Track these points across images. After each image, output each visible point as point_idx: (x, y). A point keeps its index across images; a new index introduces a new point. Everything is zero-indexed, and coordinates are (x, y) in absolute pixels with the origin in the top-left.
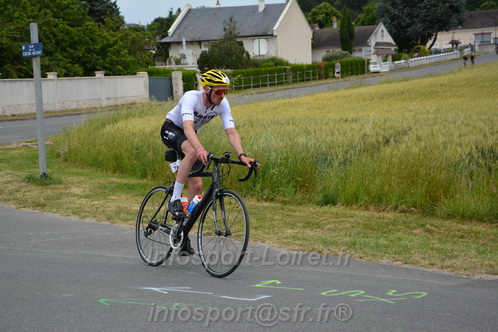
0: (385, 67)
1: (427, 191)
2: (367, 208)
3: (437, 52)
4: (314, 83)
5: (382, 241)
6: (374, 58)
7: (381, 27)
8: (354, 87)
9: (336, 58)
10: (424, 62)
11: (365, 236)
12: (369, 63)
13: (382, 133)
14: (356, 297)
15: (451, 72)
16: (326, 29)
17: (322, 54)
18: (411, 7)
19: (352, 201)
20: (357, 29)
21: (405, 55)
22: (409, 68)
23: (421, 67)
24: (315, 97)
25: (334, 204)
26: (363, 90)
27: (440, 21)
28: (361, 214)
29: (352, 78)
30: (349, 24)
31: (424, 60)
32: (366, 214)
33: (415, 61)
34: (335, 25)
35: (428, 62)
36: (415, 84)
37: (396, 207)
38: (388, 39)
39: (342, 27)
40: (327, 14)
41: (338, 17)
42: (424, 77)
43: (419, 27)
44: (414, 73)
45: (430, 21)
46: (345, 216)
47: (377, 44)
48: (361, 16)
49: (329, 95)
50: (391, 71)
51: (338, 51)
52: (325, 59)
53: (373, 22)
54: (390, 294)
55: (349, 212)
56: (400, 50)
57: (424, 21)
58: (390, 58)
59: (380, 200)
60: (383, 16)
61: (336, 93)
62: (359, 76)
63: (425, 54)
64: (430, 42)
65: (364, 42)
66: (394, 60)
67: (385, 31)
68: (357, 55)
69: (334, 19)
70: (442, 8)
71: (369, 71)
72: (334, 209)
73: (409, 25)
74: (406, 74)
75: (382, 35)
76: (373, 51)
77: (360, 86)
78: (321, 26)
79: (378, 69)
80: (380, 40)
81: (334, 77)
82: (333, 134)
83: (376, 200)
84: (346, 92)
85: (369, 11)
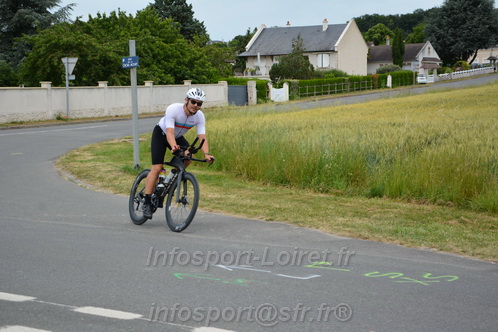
0: (430, 79)
1: (462, 187)
2: (409, 201)
3: (477, 66)
4: (368, 91)
5: (421, 230)
6: (421, 71)
7: (428, 45)
8: (402, 96)
9: (388, 71)
10: (465, 75)
11: (407, 225)
12: (416, 76)
13: (425, 136)
14: (395, 279)
15: (489, 84)
16: (381, 47)
17: (376, 67)
18: (455, 28)
19: (396, 194)
20: (408, 46)
21: (449, 69)
22: (451, 81)
23: (462, 79)
24: (368, 104)
25: (381, 196)
26: (410, 98)
27: (480, 40)
28: (403, 206)
29: (402, 88)
30: (401, 41)
31: (465, 73)
32: (408, 206)
33: (457, 74)
34: (388, 43)
35: (468, 75)
36: (457, 93)
37: (435, 200)
38: (435, 55)
39: (394, 44)
40: (382, 33)
41: (391, 36)
42: (465, 88)
43: (461, 45)
44: (455, 84)
45: (472, 40)
46: (389, 207)
47: (424, 59)
48: (411, 35)
49: (380, 102)
50: (436, 82)
51: (390, 64)
52: (379, 72)
53: (422, 40)
54: (426, 276)
55: (393, 204)
56: (444, 65)
57: (466, 40)
58: (435, 71)
59: (421, 195)
60: (430, 35)
61: (387, 101)
62: (408, 87)
63: (467, 68)
64: (471, 58)
65: (413, 57)
66: (439, 73)
67: (432, 48)
68: (406, 68)
69: (388, 37)
70: (482, 29)
71: (416, 82)
72: (380, 201)
73: (453, 44)
74: (448, 85)
75: (429, 51)
76: (420, 65)
77: (408, 95)
78: (377, 43)
79: (424, 81)
80: (426, 56)
81: (386, 87)
82: (381, 136)
83: (417, 194)
84: (396, 100)
85: (419, 31)
